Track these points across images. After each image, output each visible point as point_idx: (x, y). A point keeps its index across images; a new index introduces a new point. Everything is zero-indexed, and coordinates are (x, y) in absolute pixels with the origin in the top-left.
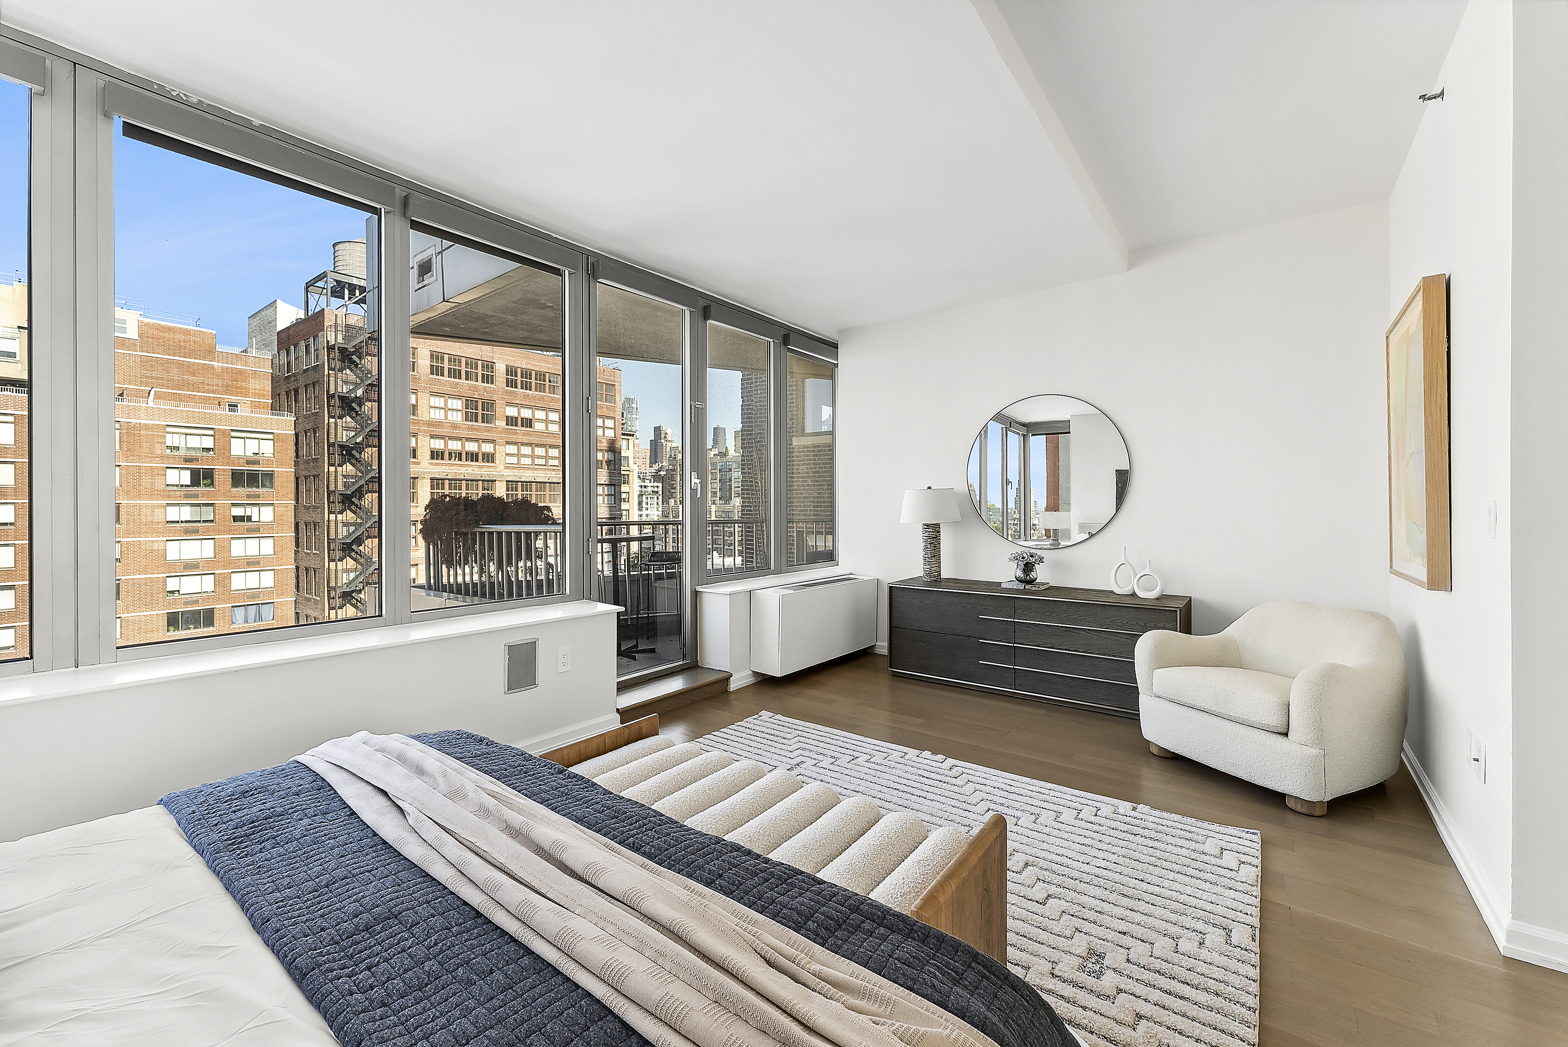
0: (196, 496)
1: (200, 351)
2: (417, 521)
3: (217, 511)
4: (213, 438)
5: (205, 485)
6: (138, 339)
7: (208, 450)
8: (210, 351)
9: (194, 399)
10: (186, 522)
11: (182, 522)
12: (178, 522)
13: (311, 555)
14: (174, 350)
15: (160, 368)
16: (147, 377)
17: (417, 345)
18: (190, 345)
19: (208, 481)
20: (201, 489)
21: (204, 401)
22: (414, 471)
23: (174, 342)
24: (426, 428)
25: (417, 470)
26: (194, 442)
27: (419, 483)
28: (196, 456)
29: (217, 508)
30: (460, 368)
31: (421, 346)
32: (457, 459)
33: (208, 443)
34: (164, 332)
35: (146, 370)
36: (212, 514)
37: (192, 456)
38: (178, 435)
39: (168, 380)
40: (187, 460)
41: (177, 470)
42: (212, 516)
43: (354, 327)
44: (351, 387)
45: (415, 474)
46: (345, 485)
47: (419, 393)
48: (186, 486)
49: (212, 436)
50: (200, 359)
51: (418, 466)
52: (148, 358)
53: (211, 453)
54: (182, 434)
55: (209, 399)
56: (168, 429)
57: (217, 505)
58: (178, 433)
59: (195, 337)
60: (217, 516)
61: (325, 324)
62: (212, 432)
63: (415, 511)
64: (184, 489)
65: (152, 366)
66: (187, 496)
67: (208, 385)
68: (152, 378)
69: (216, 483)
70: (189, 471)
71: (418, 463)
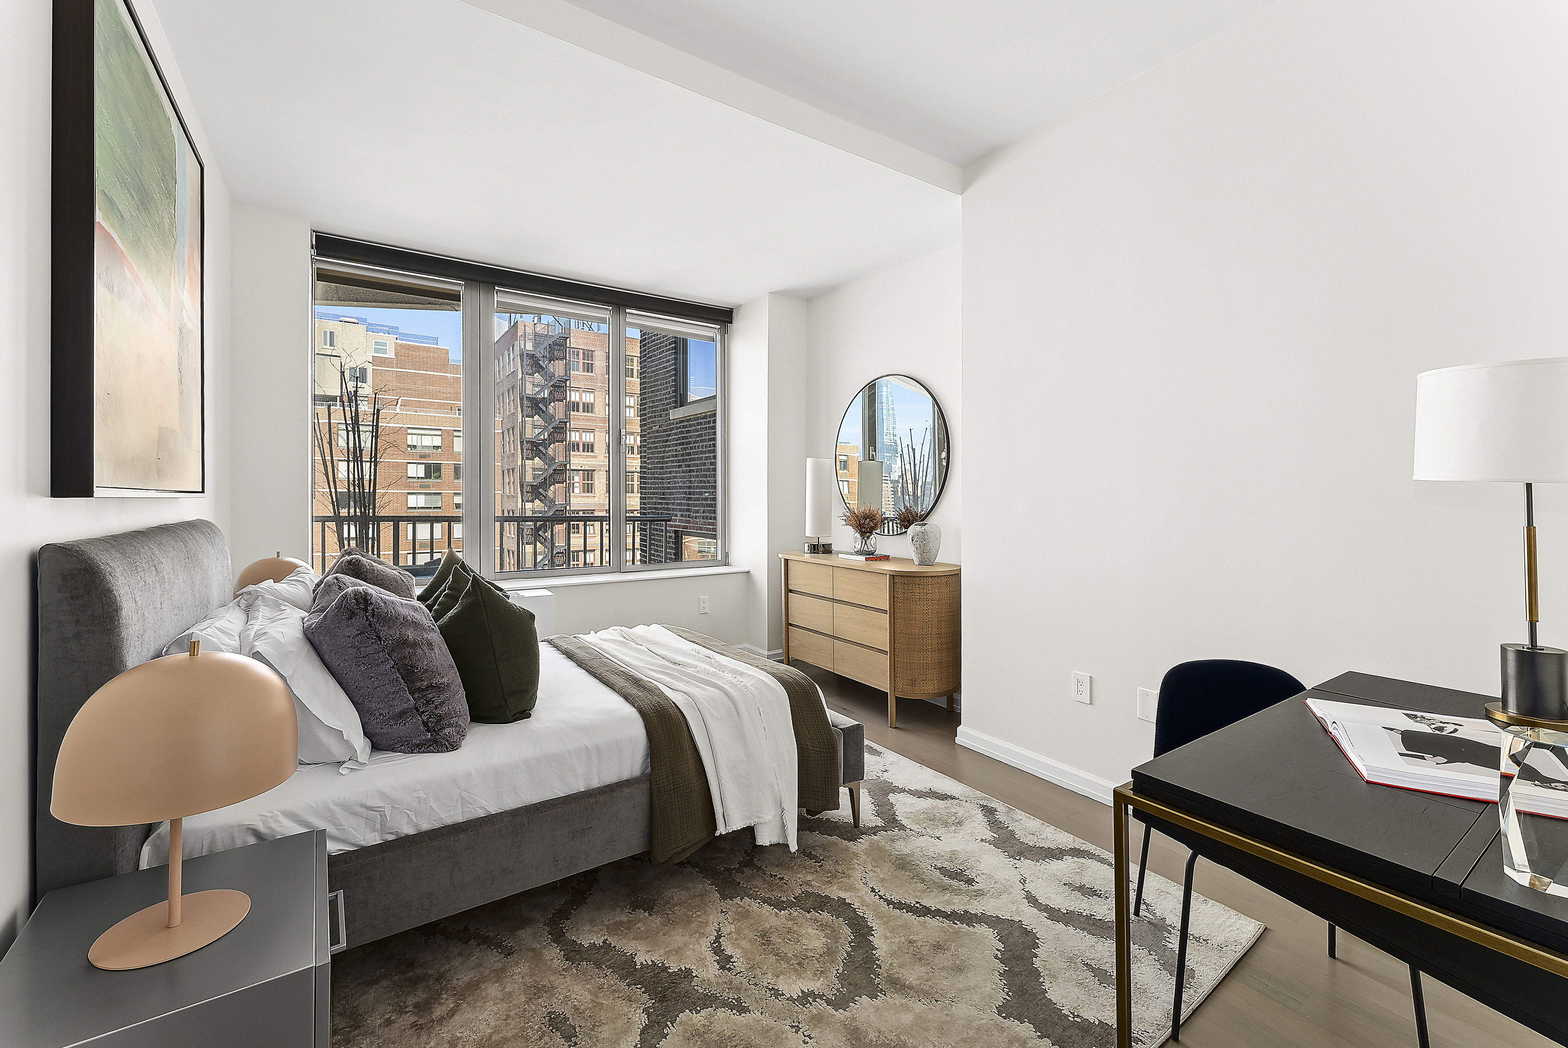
0: (428, 487)
1: (437, 364)
2: (594, 510)
3: (443, 499)
4: (440, 437)
5: (435, 477)
6: (395, 358)
7: (438, 447)
8: (444, 365)
9: (433, 405)
10: (421, 508)
11: (418, 508)
12: (415, 508)
13: (511, 538)
14: (419, 365)
15: (409, 381)
16: (401, 389)
17: (594, 348)
18: (430, 360)
19: (437, 474)
20: (432, 481)
21: (441, 406)
22: (592, 464)
23: (419, 359)
24: (602, 425)
25: (594, 463)
26: (427, 441)
27: (596, 475)
28: (428, 453)
29: (443, 497)
30: (632, 367)
31: (598, 349)
32: (630, 452)
33: (437, 441)
34: (412, 351)
35: (400, 383)
36: (440, 502)
37: (425, 453)
38: (416, 436)
39: (415, 391)
40: (423, 456)
41: (415, 465)
42: (440, 504)
43: (541, 336)
44: (539, 389)
45: (593, 467)
46: (535, 477)
47: (596, 393)
48: (422, 478)
49: (440, 435)
50: (438, 372)
51: (596, 459)
52: (401, 373)
53: (440, 450)
54: (418, 435)
55: (444, 405)
56: (409, 431)
57: (443, 494)
58: (415, 434)
59: (434, 353)
60: (443, 504)
61: (519, 334)
62: (439, 433)
63: (593, 501)
64: (420, 480)
65: (404, 379)
66: (421, 487)
67: (443, 393)
68: (404, 389)
69: (443, 476)
70: (424, 466)
71: (595, 457)
